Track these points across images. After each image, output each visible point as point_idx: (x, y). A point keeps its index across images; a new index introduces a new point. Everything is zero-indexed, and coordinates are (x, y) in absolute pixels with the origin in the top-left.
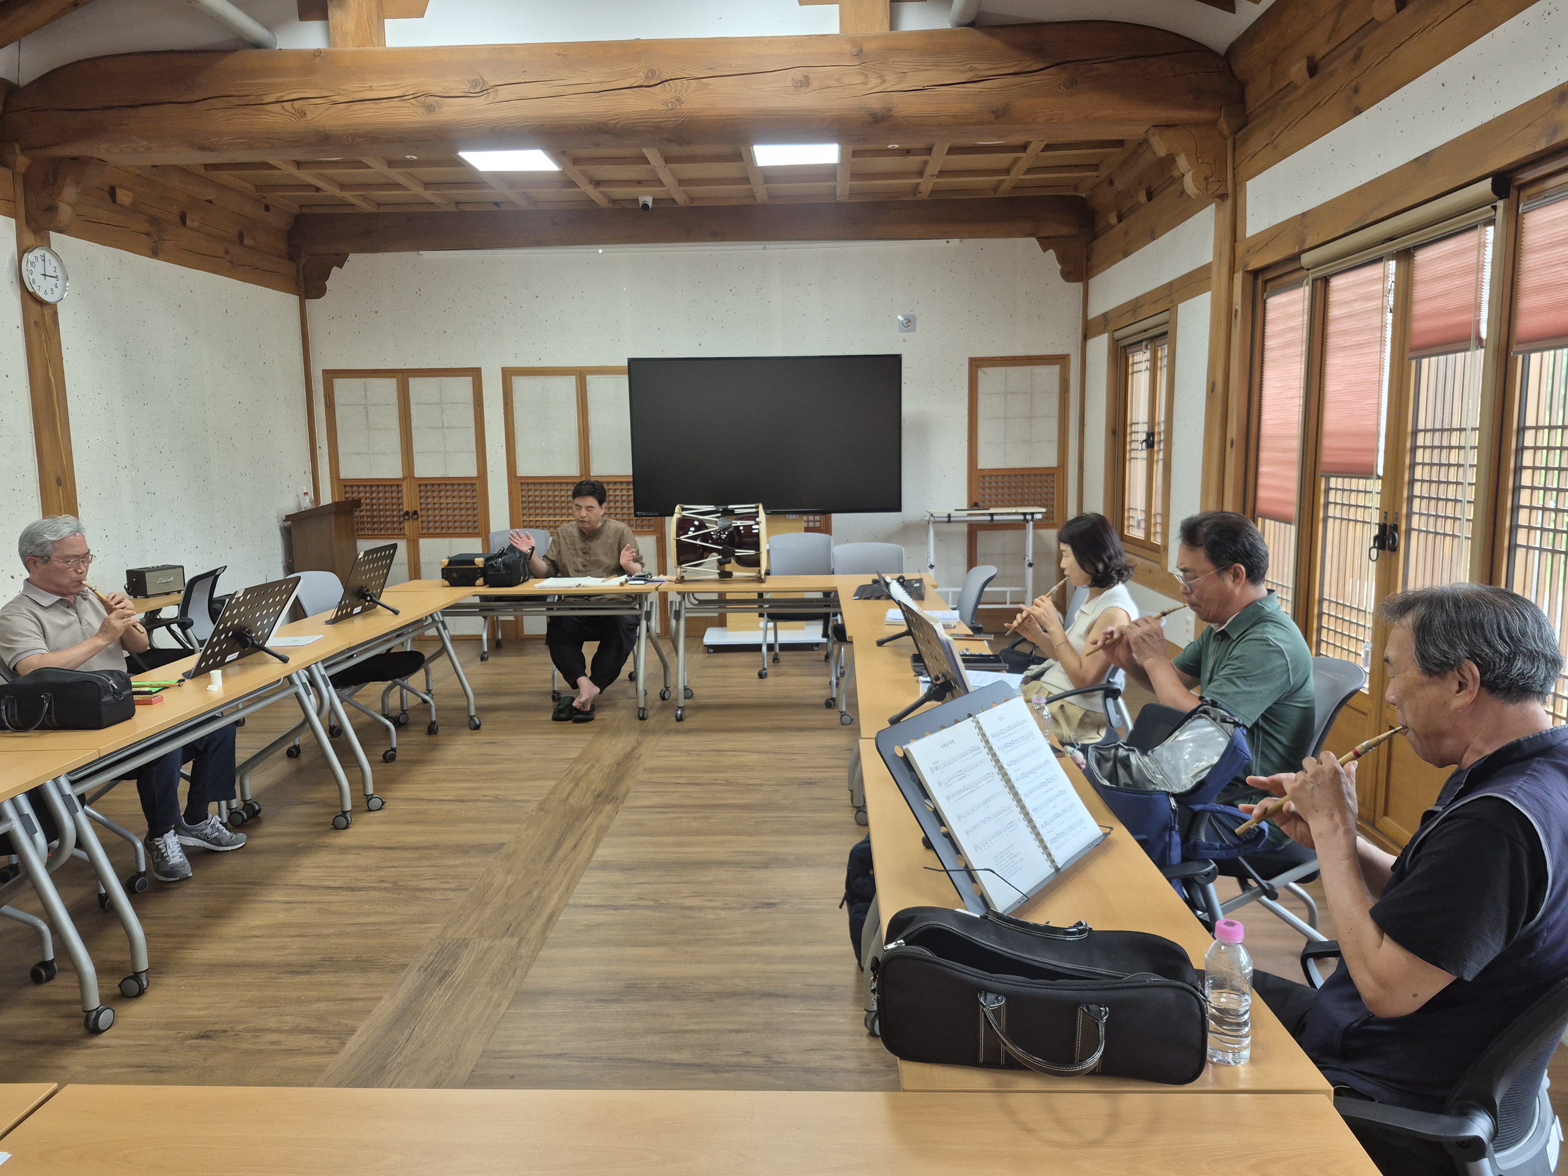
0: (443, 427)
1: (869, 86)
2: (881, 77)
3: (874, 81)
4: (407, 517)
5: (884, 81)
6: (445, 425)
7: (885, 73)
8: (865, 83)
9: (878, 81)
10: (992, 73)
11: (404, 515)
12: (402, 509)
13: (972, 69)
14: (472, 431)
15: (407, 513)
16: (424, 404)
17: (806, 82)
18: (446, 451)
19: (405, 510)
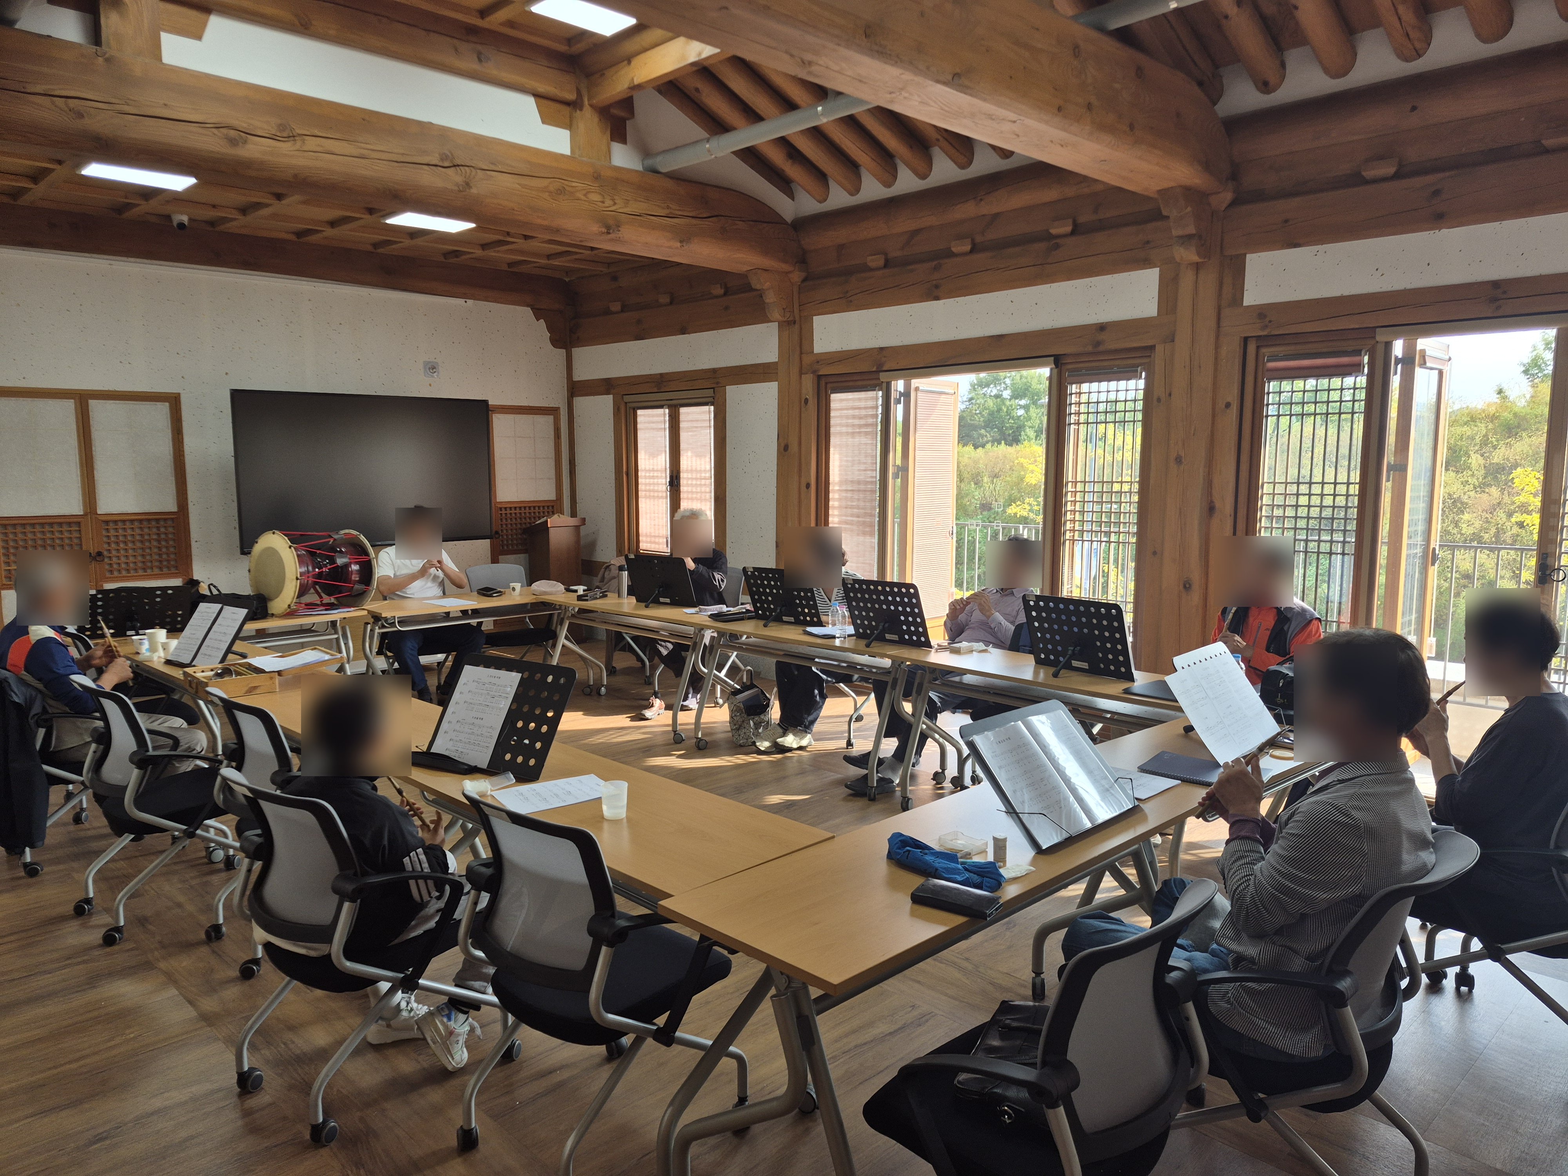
1: (606, 204)
2: (613, 200)
3: (608, 202)
5: (615, 204)
7: (616, 197)
8: (603, 202)
9: (611, 203)
10: (680, 213)
13: (668, 207)
17: (561, 191)
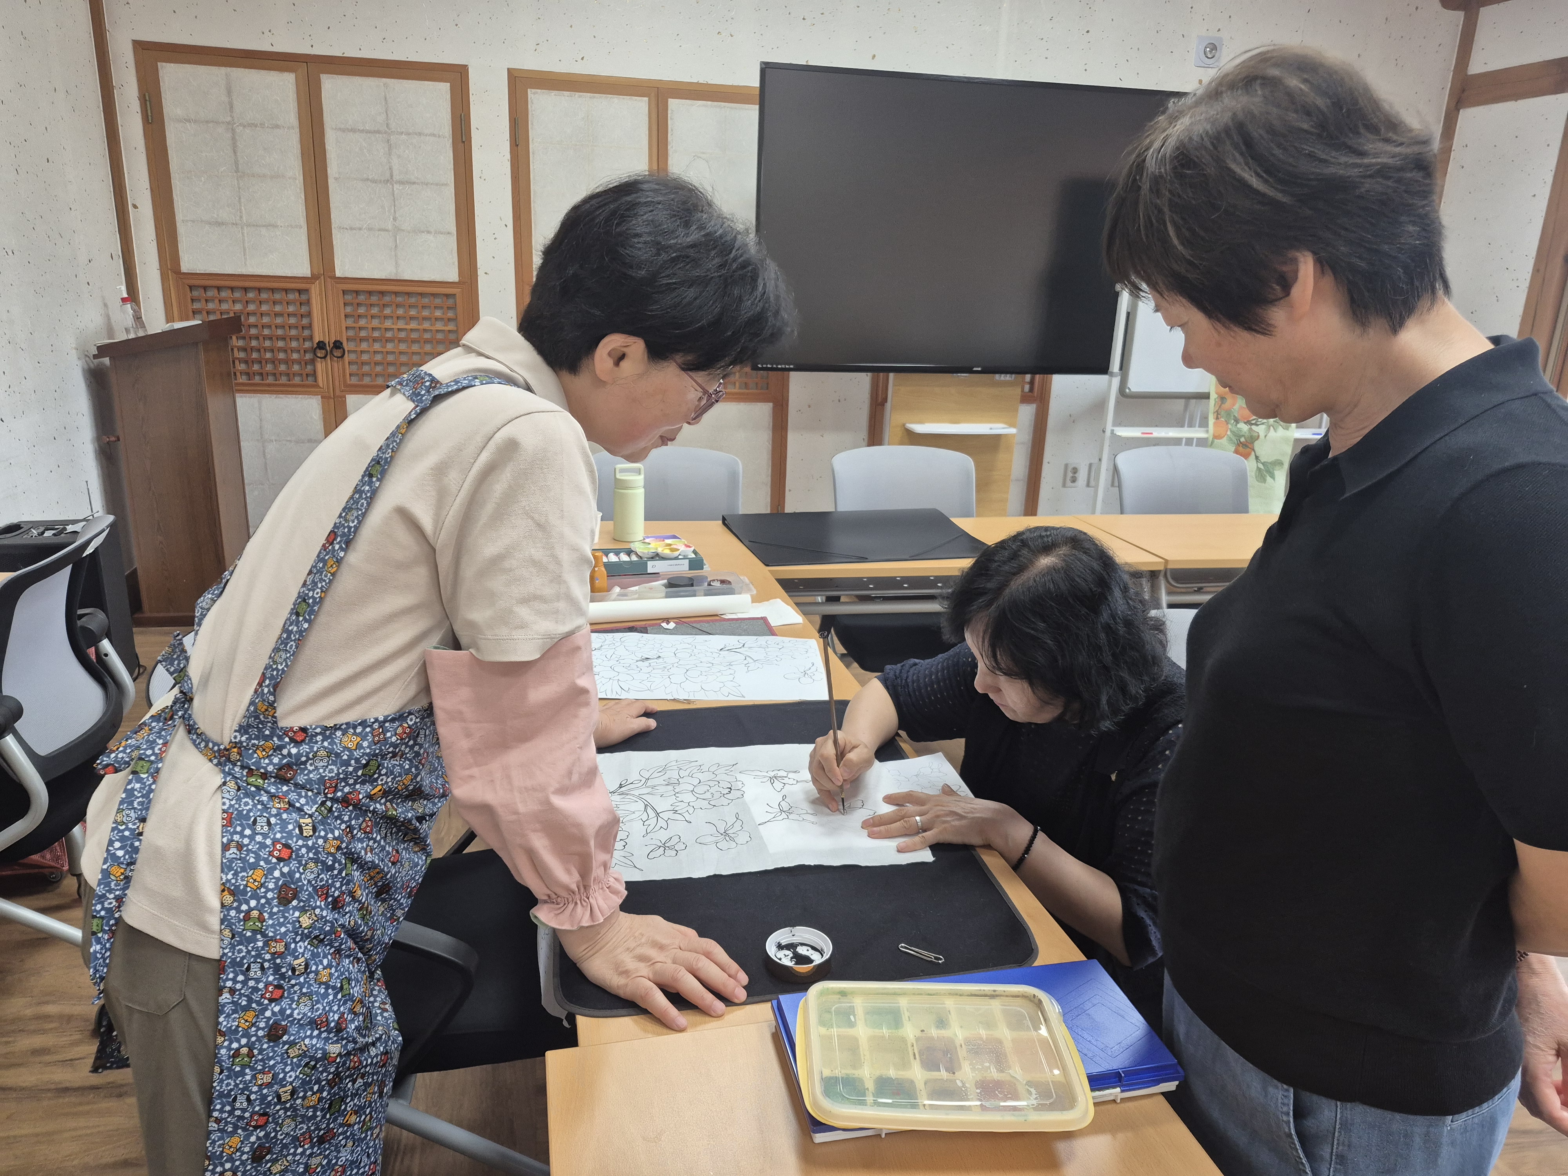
0: (390, 180)
4: (320, 353)
6: (396, 177)
11: (314, 351)
12: (311, 338)
14: (449, 192)
15: (321, 345)
16: (353, 130)
18: (398, 230)
19: (317, 339)
